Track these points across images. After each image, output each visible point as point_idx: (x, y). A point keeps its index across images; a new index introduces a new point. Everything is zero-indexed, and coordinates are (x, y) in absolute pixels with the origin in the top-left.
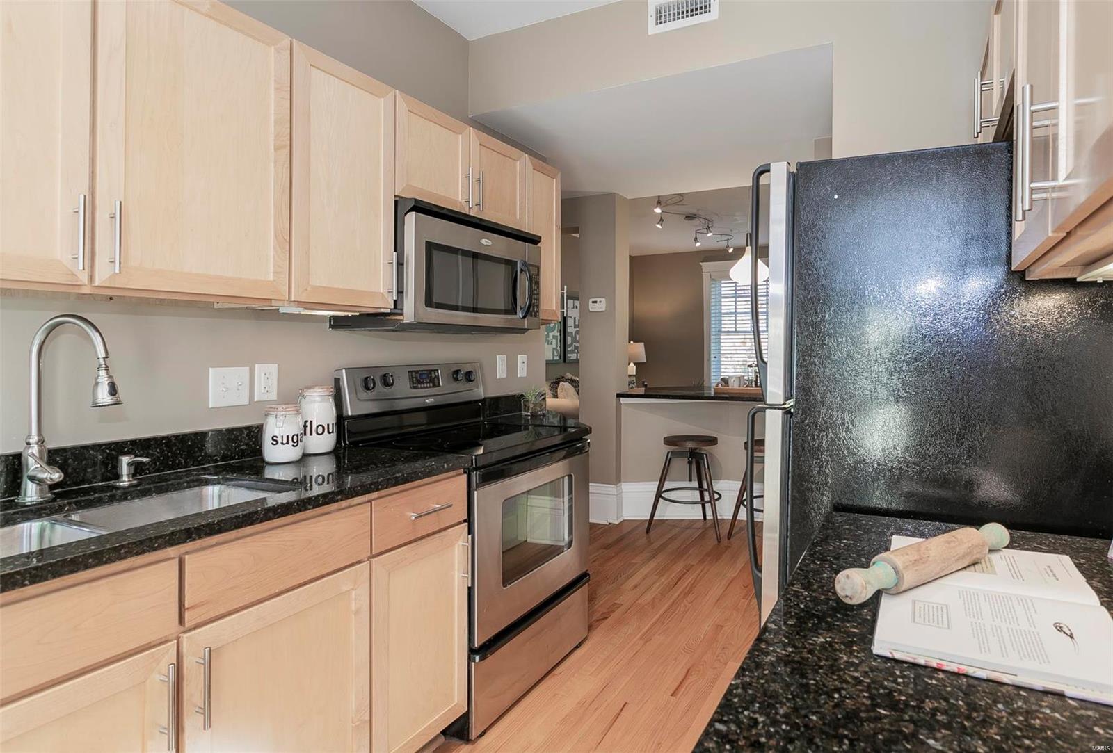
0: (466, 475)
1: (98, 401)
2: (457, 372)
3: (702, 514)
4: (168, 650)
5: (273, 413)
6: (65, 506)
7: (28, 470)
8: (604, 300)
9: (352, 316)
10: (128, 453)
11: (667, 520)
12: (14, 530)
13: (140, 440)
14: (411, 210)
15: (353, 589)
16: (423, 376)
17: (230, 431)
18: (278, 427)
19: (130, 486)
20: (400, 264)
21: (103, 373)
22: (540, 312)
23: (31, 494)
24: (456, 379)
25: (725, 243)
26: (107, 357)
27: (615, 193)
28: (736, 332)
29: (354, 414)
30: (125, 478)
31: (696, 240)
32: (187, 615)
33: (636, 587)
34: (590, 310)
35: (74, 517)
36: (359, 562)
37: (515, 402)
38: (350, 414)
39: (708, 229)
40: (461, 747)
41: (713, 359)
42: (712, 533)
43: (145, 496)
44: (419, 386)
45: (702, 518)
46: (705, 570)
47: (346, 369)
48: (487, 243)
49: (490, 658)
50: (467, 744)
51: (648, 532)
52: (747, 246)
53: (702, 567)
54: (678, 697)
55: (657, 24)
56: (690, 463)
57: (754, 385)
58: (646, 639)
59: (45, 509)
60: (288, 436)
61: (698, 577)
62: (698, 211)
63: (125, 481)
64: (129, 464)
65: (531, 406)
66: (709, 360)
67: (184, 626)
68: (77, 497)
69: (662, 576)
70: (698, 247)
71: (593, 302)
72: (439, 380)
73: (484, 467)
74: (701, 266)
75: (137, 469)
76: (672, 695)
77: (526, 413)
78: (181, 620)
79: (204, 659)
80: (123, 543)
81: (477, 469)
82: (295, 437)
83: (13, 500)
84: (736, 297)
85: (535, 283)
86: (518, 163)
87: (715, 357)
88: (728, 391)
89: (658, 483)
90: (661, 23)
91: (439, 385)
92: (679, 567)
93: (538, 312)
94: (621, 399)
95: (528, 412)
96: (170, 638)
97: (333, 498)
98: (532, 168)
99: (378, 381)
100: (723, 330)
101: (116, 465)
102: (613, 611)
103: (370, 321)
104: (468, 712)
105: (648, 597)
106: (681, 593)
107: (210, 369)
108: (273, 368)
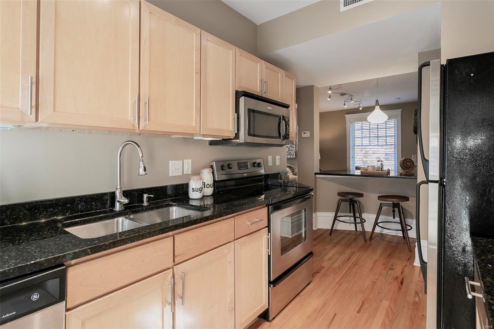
0: (267, 207)
1: (140, 173)
2: (255, 163)
3: (355, 228)
4: (170, 272)
5: (192, 179)
6: (129, 212)
7: (117, 198)
8: (309, 132)
9: (219, 140)
10: (145, 193)
11: (338, 230)
12: (114, 221)
13: (149, 188)
14: (242, 96)
15: (228, 253)
16: (242, 165)
17: (177, 185)
18: (194, 184)
19: (147, 206)
20: (238, 118)
21: (141, 163)
22: (290, 137)
23: (118, 207)
24: (254, 166)
25: (358, 106)
26: (143, 157)
27: (313, 85)
28: (370, 145)
29: (218, 180)
30: (145, 202)
31: (345, 104)
32: (176, 258)
33: (329, 259)
34: (303, 136)
35: (131, 216)
36: (231, 242)
37: (276, 176)
38: (217, 180)
39: (351, 99)
40: (265, 322)
41: (351, 158)
42: (361, 237)
43: (152, 210)
44: (241, 169)
45: (355, 230)
46: (362, 254)
47: (215, 161)
48: (269, 108)
49: (277, 286)
50: (268, 322)
51: (330, 234)
52: (376, 105)
53: (360, 253)
54: (361, 314)
55: (344, 6)
56: (350, 205)
57: (380, 170)
58: (340, 283)
59: (123, 213)
60: (198, 188)
61: (359, 257)
62: (347, 91)
63: (145, 204)
64: (147, 197)
65: (283, 178)
66: (349, 158)
67: (175, 263)
68: (132, 209)
69: (341, 255)
70: (346, 107)
71: (304, 133)
72: (248, 166)
73: (274, 204)
74: (345, 116)
75: (149, 199)
76: (357, 313)
77: (281, 181)
78: (174, 261)
79: (182, 277)
80: (157, 229)
81: (271, 205)
82: (200, 189)
83: (112, 209)
84: (362, 130)
85: (287, 124)
86: (280, 74)
87: (352, 157)
88: (368, 173)
89: (335, 213)
90: (346, 5)
91: (248, 169)
92: (348, 252)
93: (289, 137)
94: (317, 175)
95: (282, 180)
96: (170, 267)
97: (222, 215)
98: (285, 76)
99: (226, 167)
100: (356, 145)
101: (142, 197)
102: (321, 270)
103: (225, 141)
104: (268, 308)
105: (336, 265)
106: (352, 264)
107: (170, 161)
108: (190, 161)
